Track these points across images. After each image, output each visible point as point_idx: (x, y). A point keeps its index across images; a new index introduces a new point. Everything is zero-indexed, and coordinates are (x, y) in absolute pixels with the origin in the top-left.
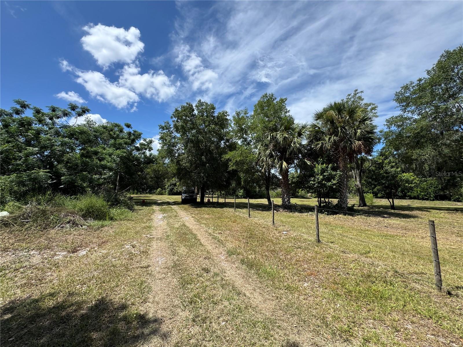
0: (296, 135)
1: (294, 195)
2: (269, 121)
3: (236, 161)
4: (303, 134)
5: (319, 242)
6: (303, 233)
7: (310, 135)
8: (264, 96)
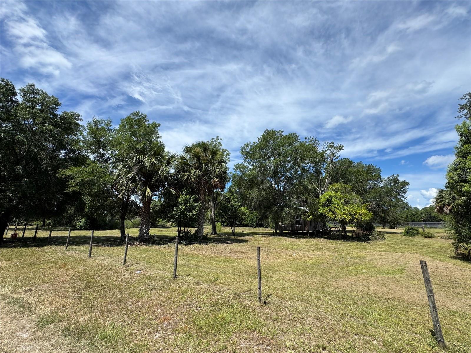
0: (165, 162)
1: (154, 224)
2: (138, 142)
3: (82, 180)
4: (172, 163)
5: (175, 277)
6: (160, 269)
7: (179, 165)
8: (135, 114)
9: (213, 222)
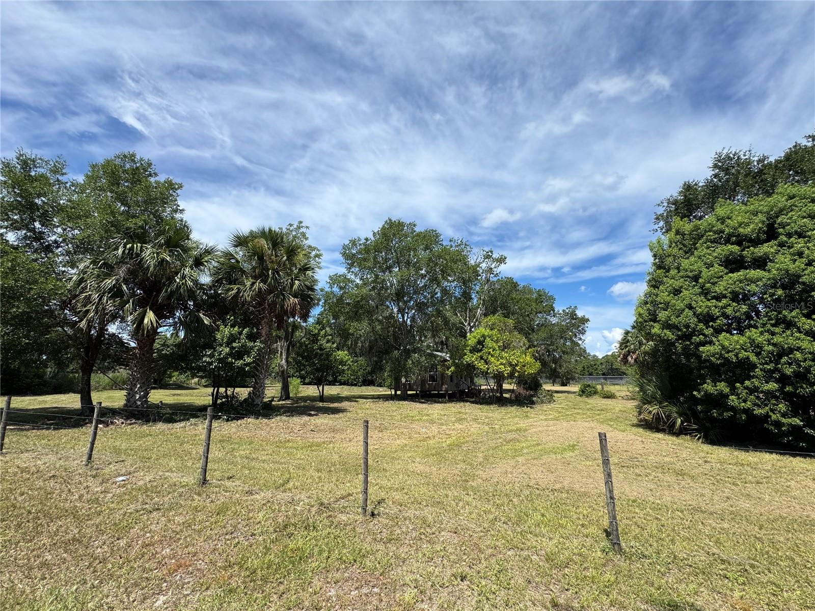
0: (191, 262)
1: (161, 381)
4: (206, 263)
5: (203, 483)
6: (171, 470)
7: (219, 269)
9: (284, 378)
